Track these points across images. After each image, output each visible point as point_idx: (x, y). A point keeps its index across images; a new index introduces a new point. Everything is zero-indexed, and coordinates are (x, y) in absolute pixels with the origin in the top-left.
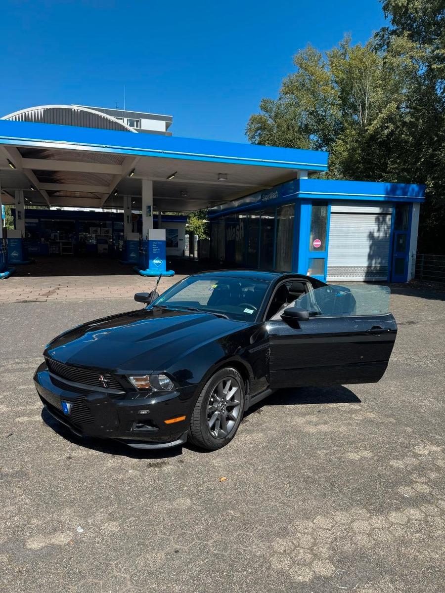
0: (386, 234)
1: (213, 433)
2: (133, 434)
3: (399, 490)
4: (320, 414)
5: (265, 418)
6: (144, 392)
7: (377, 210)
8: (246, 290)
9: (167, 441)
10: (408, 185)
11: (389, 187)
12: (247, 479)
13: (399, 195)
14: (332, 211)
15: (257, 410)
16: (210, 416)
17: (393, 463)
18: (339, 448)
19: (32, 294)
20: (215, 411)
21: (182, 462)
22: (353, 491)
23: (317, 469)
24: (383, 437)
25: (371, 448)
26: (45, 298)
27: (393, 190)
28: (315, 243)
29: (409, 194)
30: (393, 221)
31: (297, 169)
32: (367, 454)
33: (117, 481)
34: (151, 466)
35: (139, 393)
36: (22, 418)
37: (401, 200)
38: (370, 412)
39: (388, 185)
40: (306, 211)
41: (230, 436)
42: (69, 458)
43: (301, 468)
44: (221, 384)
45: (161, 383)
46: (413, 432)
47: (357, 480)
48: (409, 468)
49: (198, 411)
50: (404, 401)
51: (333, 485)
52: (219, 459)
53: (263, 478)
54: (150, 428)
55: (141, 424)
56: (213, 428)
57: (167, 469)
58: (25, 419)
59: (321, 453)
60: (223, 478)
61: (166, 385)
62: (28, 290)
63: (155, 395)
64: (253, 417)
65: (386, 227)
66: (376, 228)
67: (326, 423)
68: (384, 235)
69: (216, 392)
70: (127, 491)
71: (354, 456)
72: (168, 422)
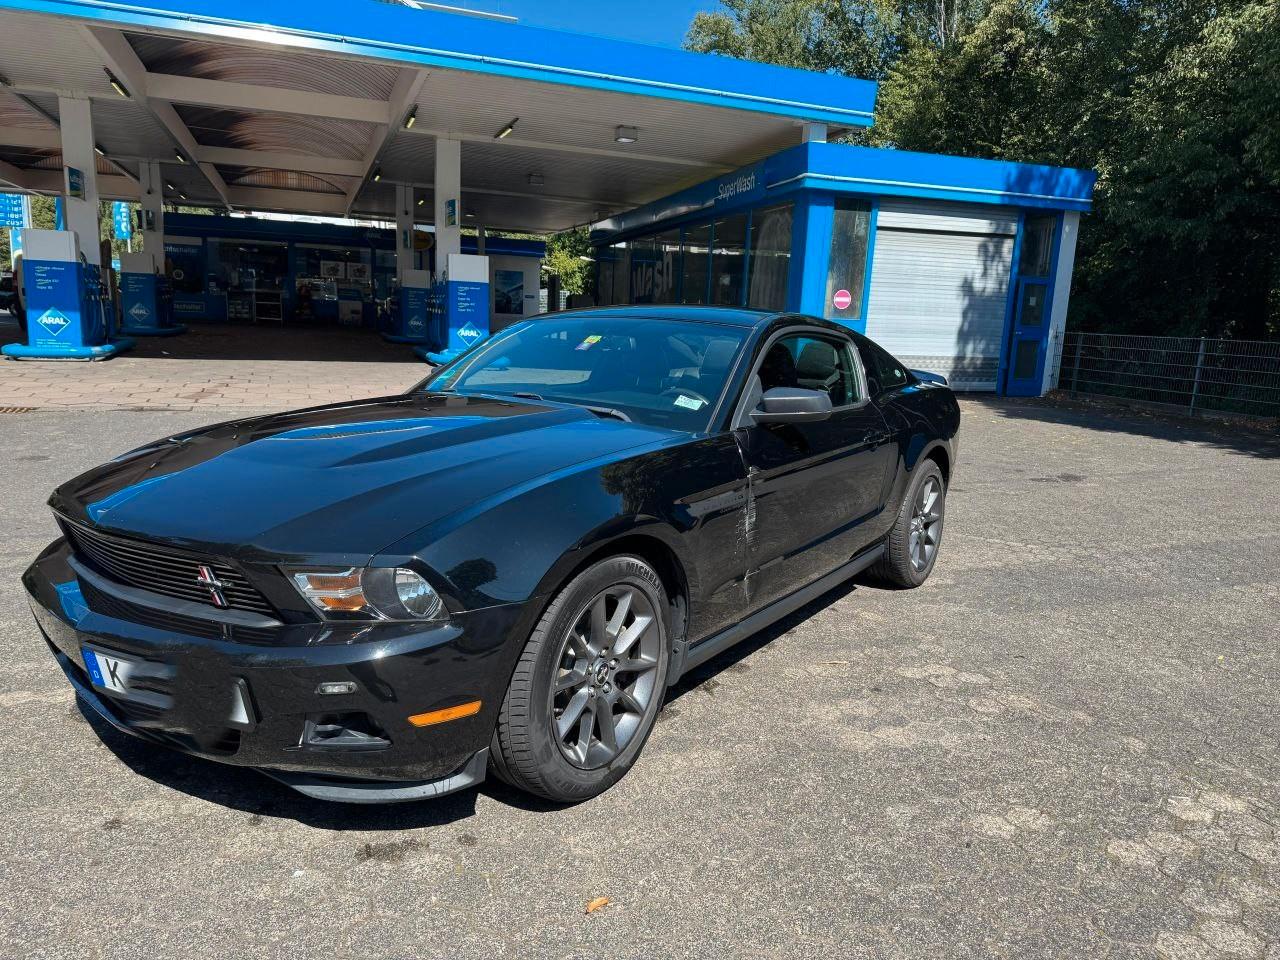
0: (1001, 284)
1: (570, 753)
2: (302, 756)
3: (1159, 946)
4: (881, 697)
5: (728, 707)
6: (344, 621)
7: (982, 225)
8: (679, 374)
9: (425, 777)
10: (1056, 170)
11: (1013, 177)
12: (675, 904)
13: (1036, 194)
14: (879, 224)
15: (703, 681)
16: (562, 701)
17: (1116, 848)
18: (945, 800)
19: (159, 395)
20: (582, 685)
21: (469, 840)
22: (1016, 949)
23: (893, 870)
24: (1069, 768)
25: (1042, 801)
26: (189, 403)
27: (1023, 181)
28: (837, 299)
29: (1058, 191)
30: (1016, 251)
31: (803, 118)
32: (1036, 821)
33: (248, 906)
34: (369, 855)
35: (329, 626)
36: (16, 695)
37: (1040, 205)
38: (1019, 692)
39: (1012, 169)
40: (821, 221)
41: (621, 762)
42: (114, 824)
43: (840, 865)
44: (601, 607)
45: (404, 598)
46: (1151, 752)
47: (1022, 911)
48: (1171, 869)
49: (522, 685)
50: (1099, 663)
51: (951, 928)
52: (587, 834)
53: (725, 901)
54: (360, 738)
55: (330, 727)
56: (573, 736)
57: (418, 865)
58: (24, 697)
59: (899, 814)
60: (597, 901)
61: (421, 604)
62: (153, 385)
63: (383, 633)
64: (691, 703)
65: (1001, 268)
66: (979, 270)
67: (899, 722)
68: (998, 287)
69: (584, 627)
70: (274, 946)
71: (995, 826)
72: (419, 720)
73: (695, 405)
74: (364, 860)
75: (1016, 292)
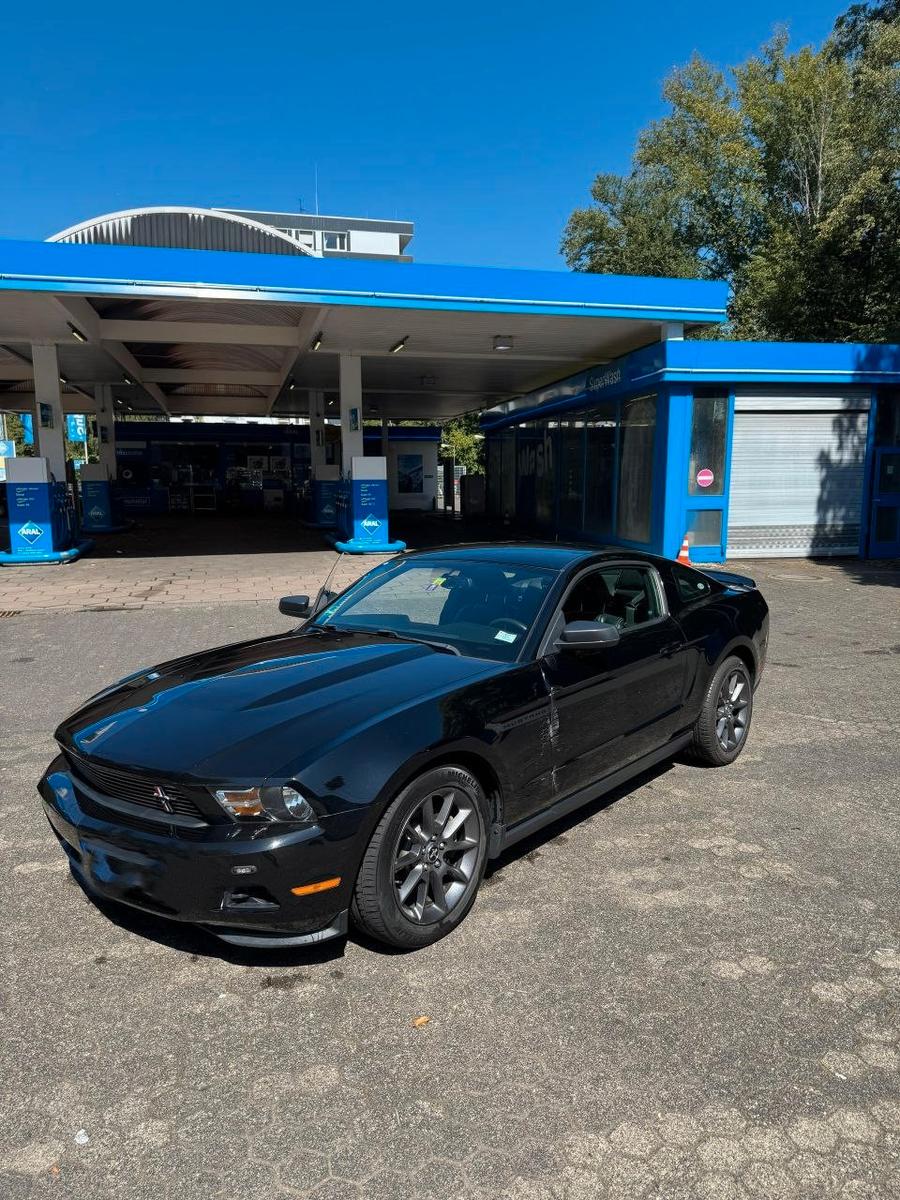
0: (857, 454)
1: (411, 914)
2: (225, 915)
3: (824, 1061)
4: (668, 865)
5: (544, 874)
6: (248, 822)
7: (836, 403)
8: (525, 585)
9: (308, 930)
11: (863, 355)
12: (476, 1022)
13: (885, 369)
14: (736, 408)
16: (403, 875)
17: (820, 990)
18: (697, 949)
19: (116, 594)
20: (417, 862)
21: (338, 975)
22: (716, 1059)
23: (640, 1001)
24: (804, 924)
25: (772, 952)
26: (140, 602)
27: (873, 360)
28: (700, 478)
30: (871, 424)
31: (661, 320)
32: (761, 965)
33: (189, 1017)
34: (270, 985)
35: (238, 826)
36: (30, 865)
37: (891, 381)
38: (782, 861)
39: (862, 349)
40: (681, 412)
41: (452, 918)
42: (101, 960)
43: (602, 997)
44: (429, 806)
45: (288, 806)
46: (877, 913)
47: (728, 1033)
48: (856, 1005)
49: (372, 859)
50: (864, 834)
51: (671, 1043)
52: (421, 972)
53: (512, 1022)
54: (261, 903)
55: (240, 896)
56: (411, 900)
57: (303, 991)
58: (35, 866)
59: (656, 960)
60: (423, 1019)
61: (300, 809)
62: (109, 585)
63: (275, 831)
64: (515, 872)
65: (856, 441)
66: (835, 443)
67: (678, 885)
68: (853, 458)
69: (418, 819)
70: (206, 1044)
71: (729, 970)
72: (299, 891)
73: (510, 638)
74: (264, 988)
75: (874, 462)
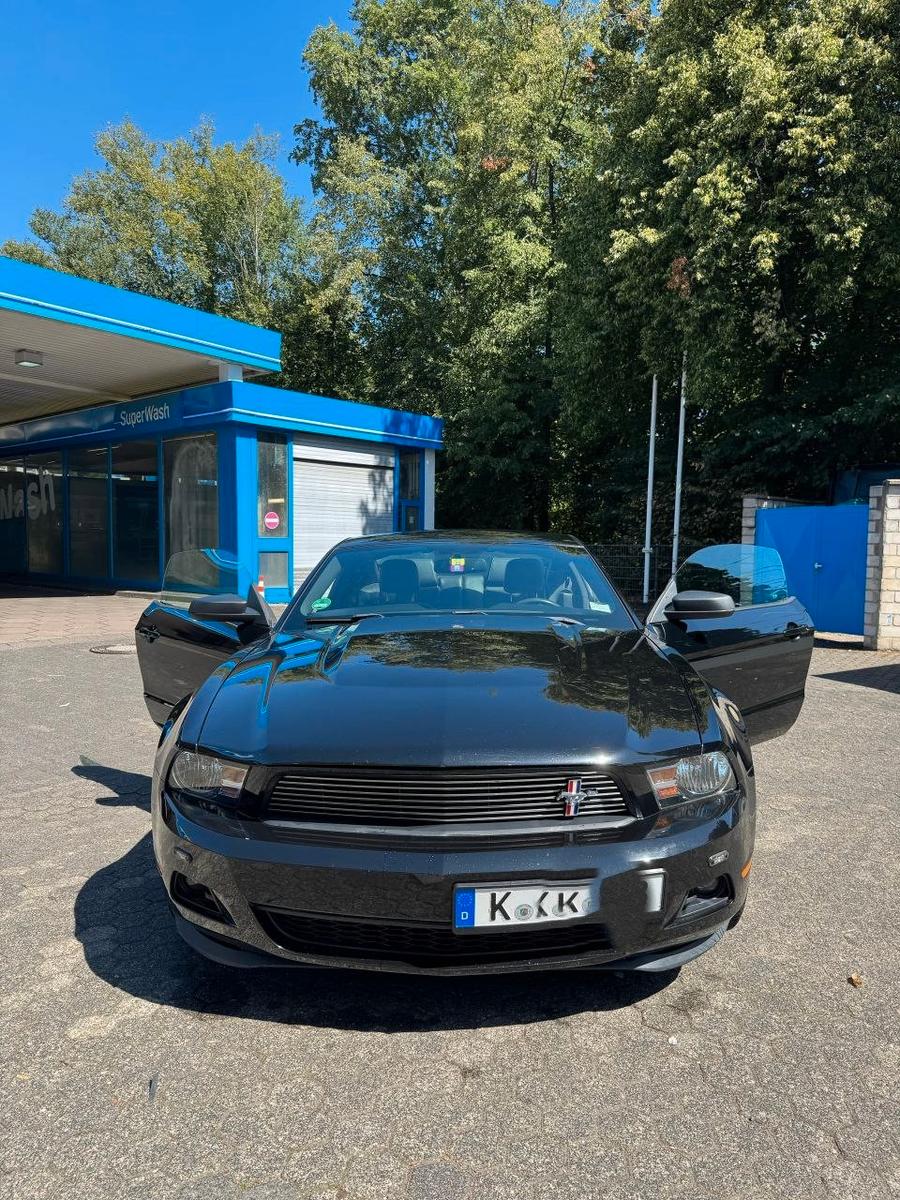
0: (387, 506)
7: (370, 459)
10: (417, 416)
11: (389, 419)
13: (404, 436)
14: (295, 456)
27: (395, 425)
28: (268, 520)
29: (419, 433)
30: (397, 481)
37: (409, 444)
39: (388, 413)
40: (247, 450)
65: (386, 494)
66: (371, 495)
68: (384, 508)
75: (400, 513)
